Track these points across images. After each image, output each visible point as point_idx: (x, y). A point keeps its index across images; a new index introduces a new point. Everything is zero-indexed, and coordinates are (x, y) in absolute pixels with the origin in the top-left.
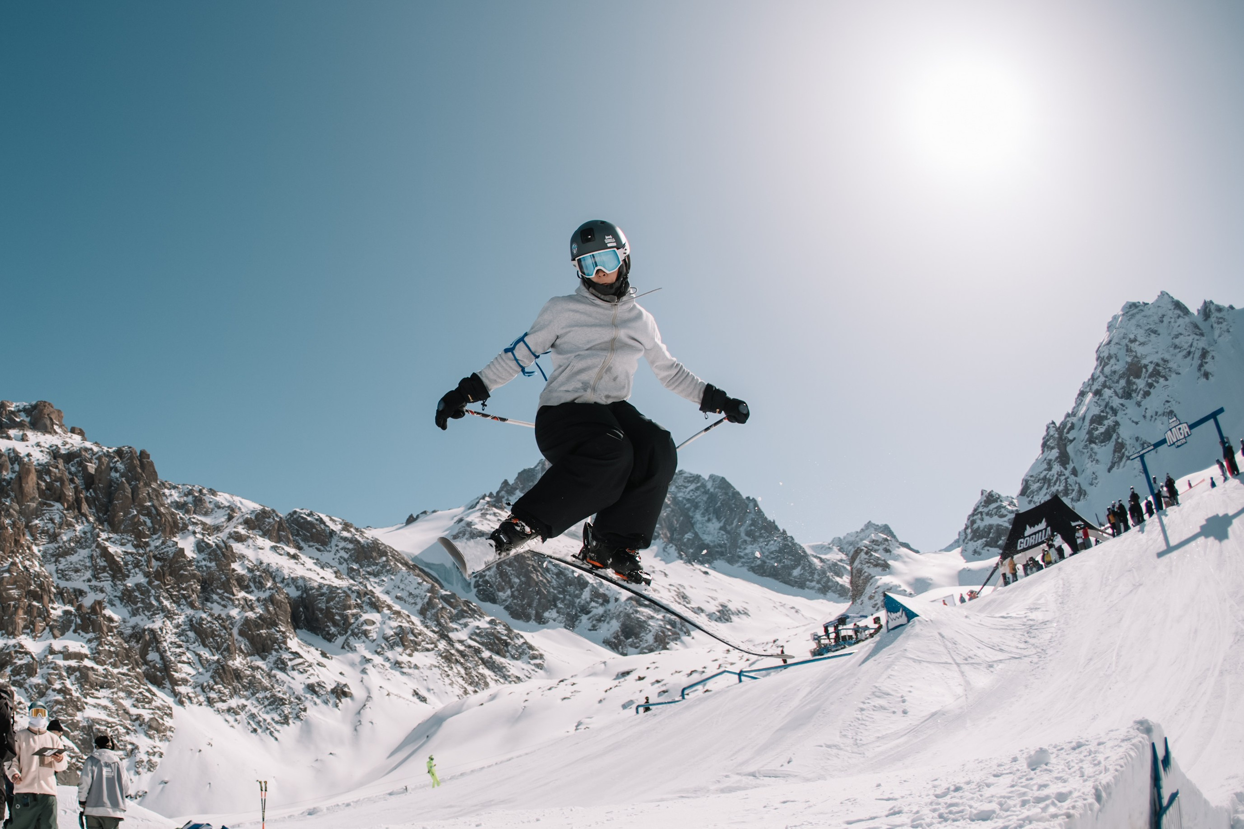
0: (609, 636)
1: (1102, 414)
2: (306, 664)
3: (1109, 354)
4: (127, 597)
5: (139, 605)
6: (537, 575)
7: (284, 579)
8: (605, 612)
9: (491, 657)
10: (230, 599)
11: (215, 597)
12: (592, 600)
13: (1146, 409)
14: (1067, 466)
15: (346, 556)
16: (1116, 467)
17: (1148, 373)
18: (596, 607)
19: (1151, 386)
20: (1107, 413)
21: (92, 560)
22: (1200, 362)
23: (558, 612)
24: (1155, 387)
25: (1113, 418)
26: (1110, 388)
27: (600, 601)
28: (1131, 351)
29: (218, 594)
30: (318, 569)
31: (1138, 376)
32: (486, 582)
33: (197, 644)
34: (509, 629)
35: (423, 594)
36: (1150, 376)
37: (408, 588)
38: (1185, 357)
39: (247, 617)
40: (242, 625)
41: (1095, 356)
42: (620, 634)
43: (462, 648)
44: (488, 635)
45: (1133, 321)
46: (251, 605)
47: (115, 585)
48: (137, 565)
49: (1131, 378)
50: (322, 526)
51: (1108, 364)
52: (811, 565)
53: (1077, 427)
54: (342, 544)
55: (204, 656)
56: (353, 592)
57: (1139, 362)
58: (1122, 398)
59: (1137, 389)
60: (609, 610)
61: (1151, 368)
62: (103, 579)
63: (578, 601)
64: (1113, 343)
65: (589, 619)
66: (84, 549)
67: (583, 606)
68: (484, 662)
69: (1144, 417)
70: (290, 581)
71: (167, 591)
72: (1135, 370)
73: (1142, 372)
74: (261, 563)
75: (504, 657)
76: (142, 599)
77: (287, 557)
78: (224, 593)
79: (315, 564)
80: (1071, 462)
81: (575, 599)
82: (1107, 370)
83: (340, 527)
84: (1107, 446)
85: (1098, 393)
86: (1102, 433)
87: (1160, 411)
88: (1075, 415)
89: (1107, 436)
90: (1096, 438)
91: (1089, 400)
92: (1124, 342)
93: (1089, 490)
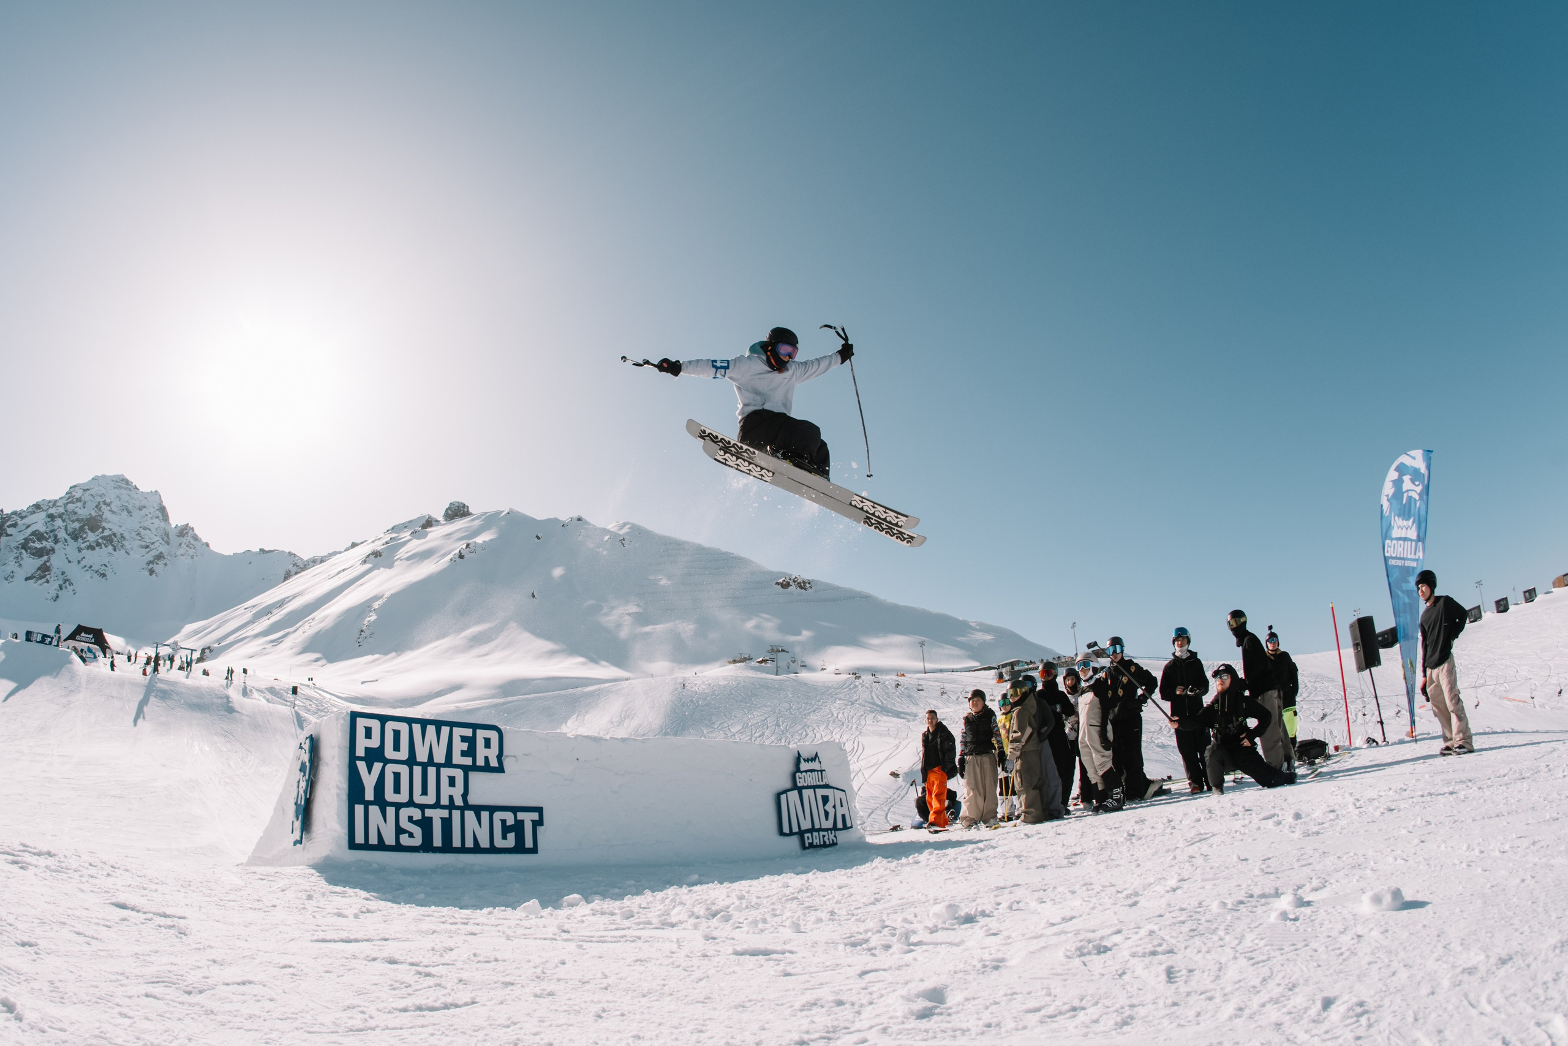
1: (45, 534)
3: (80, 498)
13: (84, 558)
16: (33, 580)
17: (103, 535)
19: (98, 544)
20: (50, 537)
22: (152, 559)
24: (101, 548)
25: (52, 544)
26: (64, 521)
28: (100, 509)
31: (93, 530)
36: (102, 538)
38: (142, 547)
41: (67, 489)
45: (117, 492)
49: (86, 527)
51: (74, 503)
53: (18, 529)
57: (101, 521)
58: (69, 535)
59: (85, 538)
61: (107, 533)
64: (89, 492)
69: (79, 562)
72: (93, 524)
73: (98, 530)
82: (71, 507)
84: (35, 560)
85: (52, 517)
86: (36, 548)
87: (95, 568)
88: (22, 518)
89: (39, 553)
90: (29, 548)
91: (41, 517)
92: (99, 499)
93: (3, 582)
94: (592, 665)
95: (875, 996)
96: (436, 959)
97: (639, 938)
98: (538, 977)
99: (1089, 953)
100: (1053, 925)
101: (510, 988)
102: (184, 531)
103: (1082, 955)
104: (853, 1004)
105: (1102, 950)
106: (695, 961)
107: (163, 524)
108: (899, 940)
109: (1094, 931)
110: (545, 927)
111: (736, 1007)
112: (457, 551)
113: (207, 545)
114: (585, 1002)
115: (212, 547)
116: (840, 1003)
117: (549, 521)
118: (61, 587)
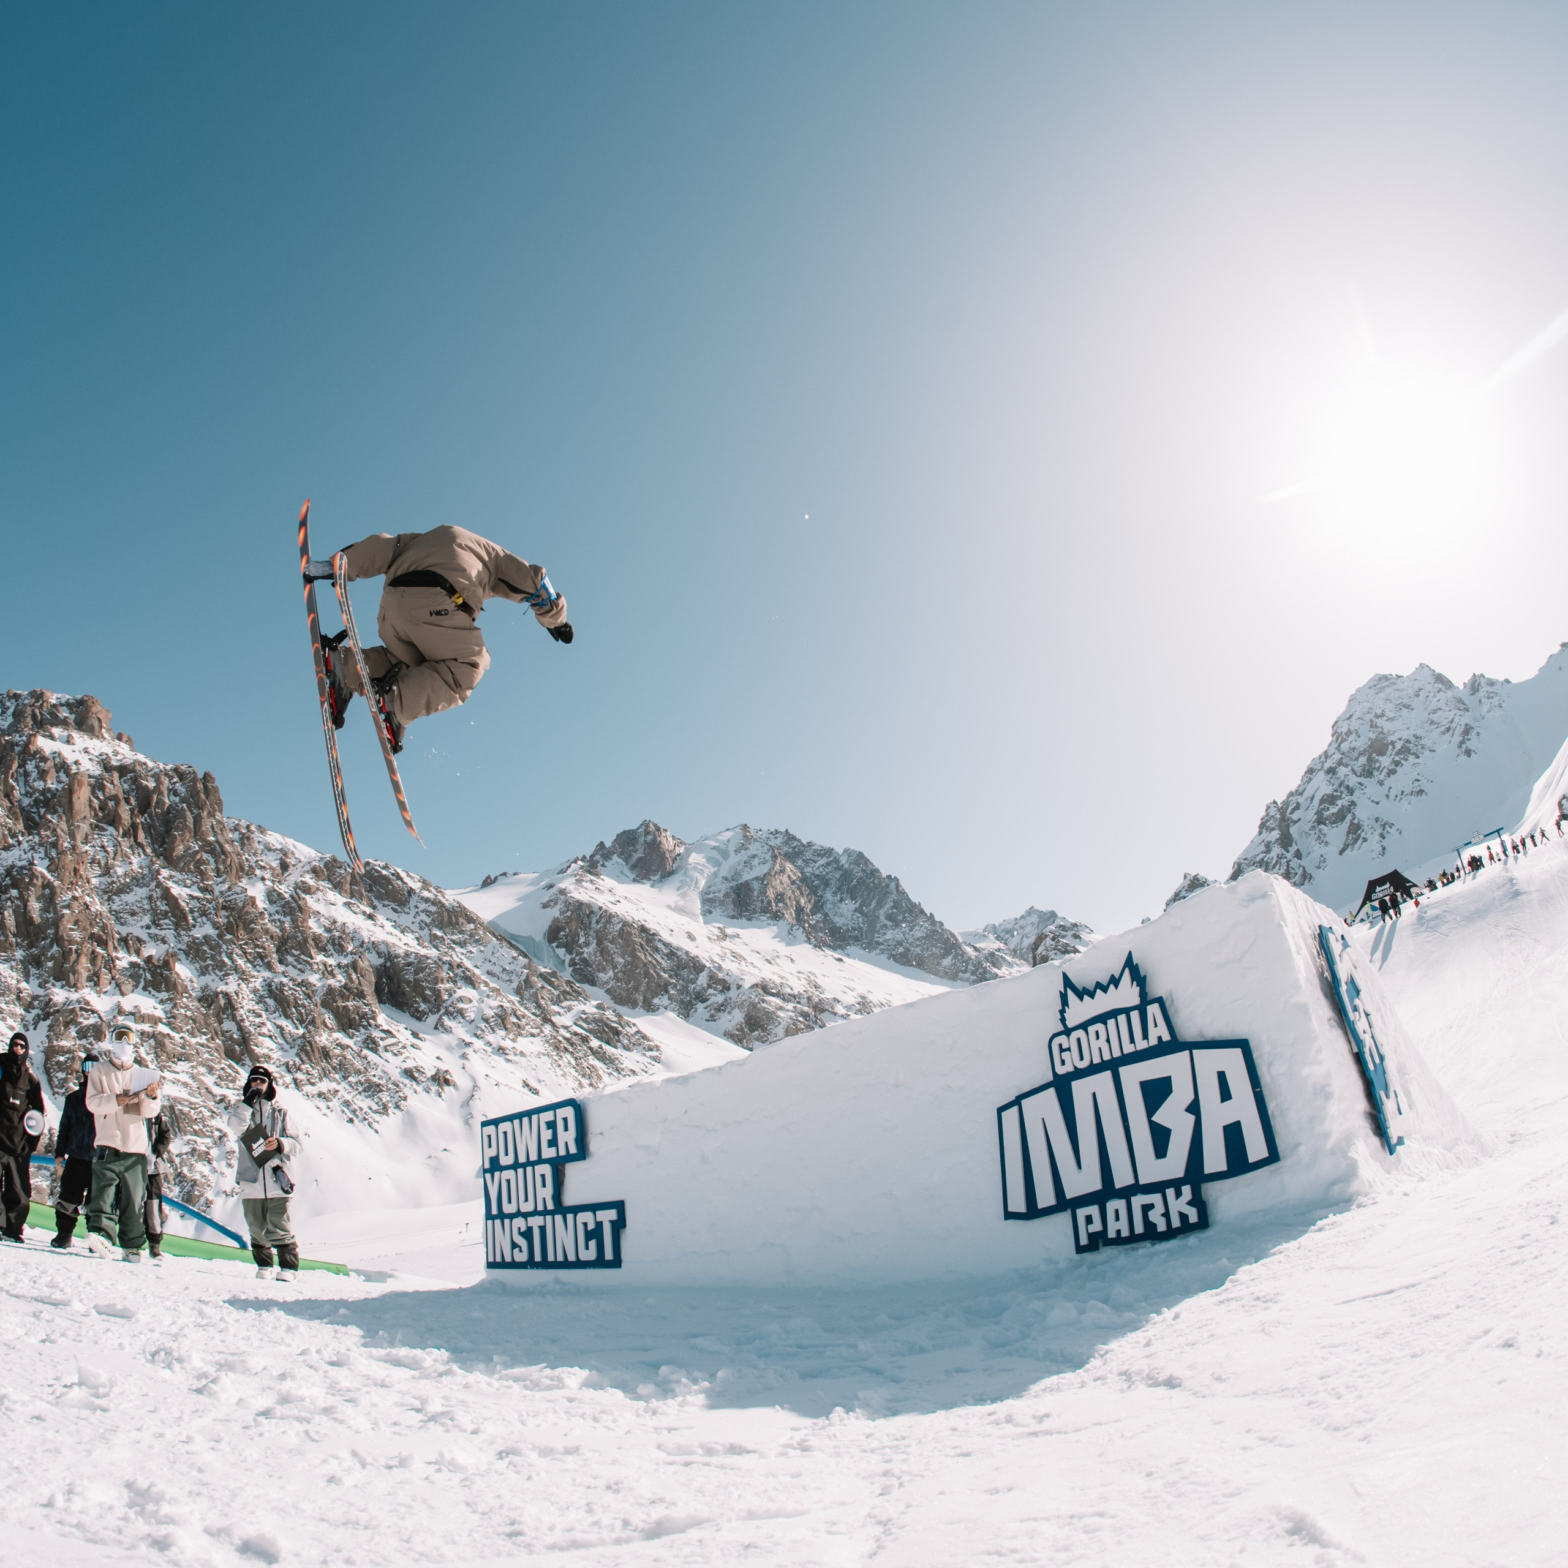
0: (731, 1028)
1: (1335, 793)
2: (400, 1045)
3: (1347, 729)
4: (194, 952)
5: (209, 962)
6: (645, 955)
7: (363, 942)
8: (726, 1000)
9: (601, 1047)
10: (308, 962)
11: (290, 959)
12: (709, 986)
13: (1389, 789)
14: (1290, 848)
15: (428, 920)
18: (714, 995)
19: (1395, 764)
20: (1342, 792)
21: (151, 903)
23: (669, 999)
24: (1400, 765)
25: (1349, 798)
26: (1346, 766)
27: (720, 987)
29: (293, 955)
30: (397, 932)
32: (584, 960)
33: (277, 1014)
34: (619, 1016)
35: (519, 970)
36: (1396, 754)
37: (501, 963)
39: (330, 985)
40: (324, 995)
41: (1330, 731)
42: (744, 1025)
43: (568, 1035)
44: (595, 1021)
46: (332, 971)
47: (179, 935)
48: (204, 913)
50: (399, 883)
51: (1344, 740)
52: (964, 953)
53: (1304, 809)
54: (423, 906)
55: (287, 1029)
56: (444, 963)
58: (1360, 776)
59: (1379, 767)
60: (730, 999)
61: (1397, 746)
62: (165, 927)
63: (693, 986)
64: (1353, 717)
65: (706, 1008)
66: (141, 887)
67: (699, 993)
68: (594, 1053)
69: (1387, 797)
70: (370, 946)
71: (240, 946)
72: (1377, 746)
73: (1386, 749)
74: (335, 922)
75: (616, 1047)
76: (212, 955)
77: (363, 917)
78: (300, 954)
79: (394, 927)
80: (1294, 844)
81: (690, 985)
82: (1345, 747)
83: (419, 885)
84: (1340, 827)
85: (1331, 771)
86: (1333, 814)
87: (1405, 791)
88: (1301, 794)
89: (1340, 816)
90: (1326, 819)
91: (1320, 778)
92: (1369, 717)
93: (1317, 874)
102: (1475, 684)
113: (1507, 681)
118: (1382, 836)
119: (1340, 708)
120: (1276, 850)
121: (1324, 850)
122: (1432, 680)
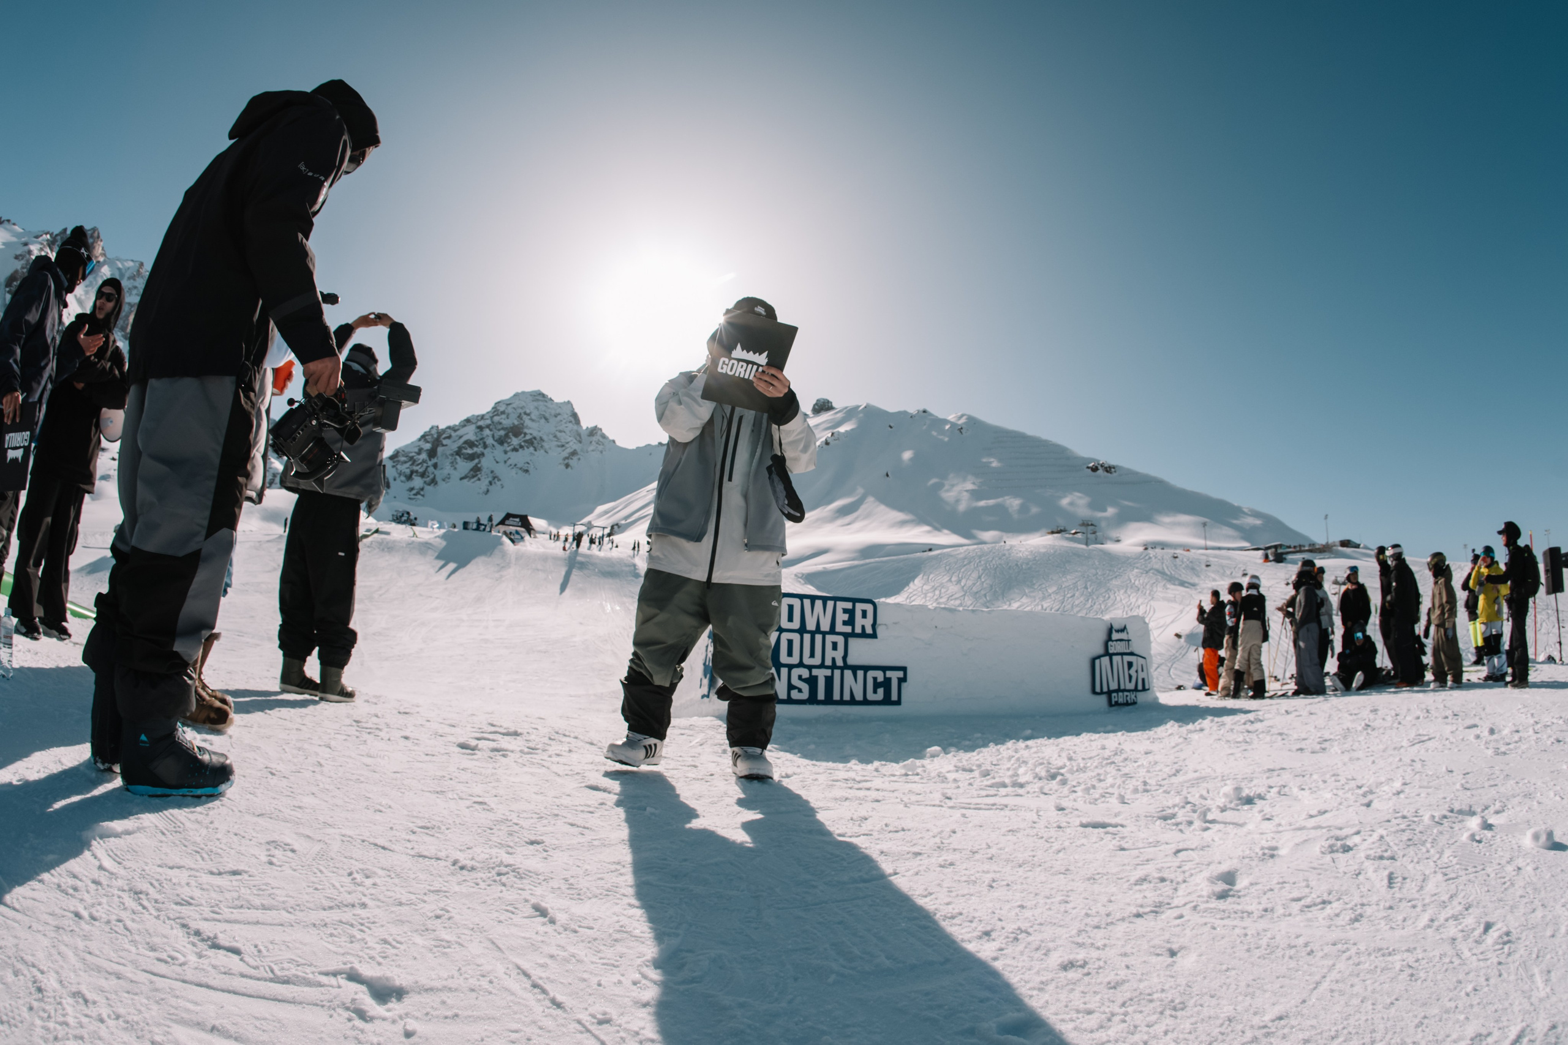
1: (475, 443)
3: (505, 411)
13: (510, 458)
16: (467, 480)
17: (525, 439)
19: (521, 447)
20: (479, 444)
22: (567, 456)
24: (524, 450)
25: (482, 449)
26: (491, 430)
28: (521, 419)
31: (516, 435)
36: (525, 441)
38: (559, 446)
41: (493, 405)
45: (536, 404)
49: (510, 434)
51: (499, 416)
53: (452, 440)
57: (523, 428)
58: (496, 441)
59: (510, 443)
61: (528, 437)
64: (512, 405)
69: (505, 462)
72: (516, 431)
73: (520, 435)
82: (496, 419)
84: (468, 463)
85: (480, 428)
86: (468, 453)
87: (519, 466)
88: (455, 431)
89: (471, 457)
90: (463, 454)
91: (471, 428)
92: (520, 411)
93: (441, 483)
94: (937, 533)
95: (1187, 874)
96: (856, 829)
97: (1006, 806)
98: (939, 847)
99: (1337, 851)
100: (1311, 816)
101: (919, 858)
102: (594, 431)
103: (1332, 852)
104: (1172, 881)
105: (1347, 849)
106: (1053, 832)
107: (575, 427)
108: (1199, 817)
109: (1341, 829)
110: (931, 792)
111: (1089, 879)
112: (823, 439)
113: (614, 441)
114: (978, 872)
115: (618, 443)
116: (1163, 880)
117: (899, 413)
118: (491, 483)
119: (506, 395)
120: (424, 456)
121: (452, 472)
122: (570, 414)
